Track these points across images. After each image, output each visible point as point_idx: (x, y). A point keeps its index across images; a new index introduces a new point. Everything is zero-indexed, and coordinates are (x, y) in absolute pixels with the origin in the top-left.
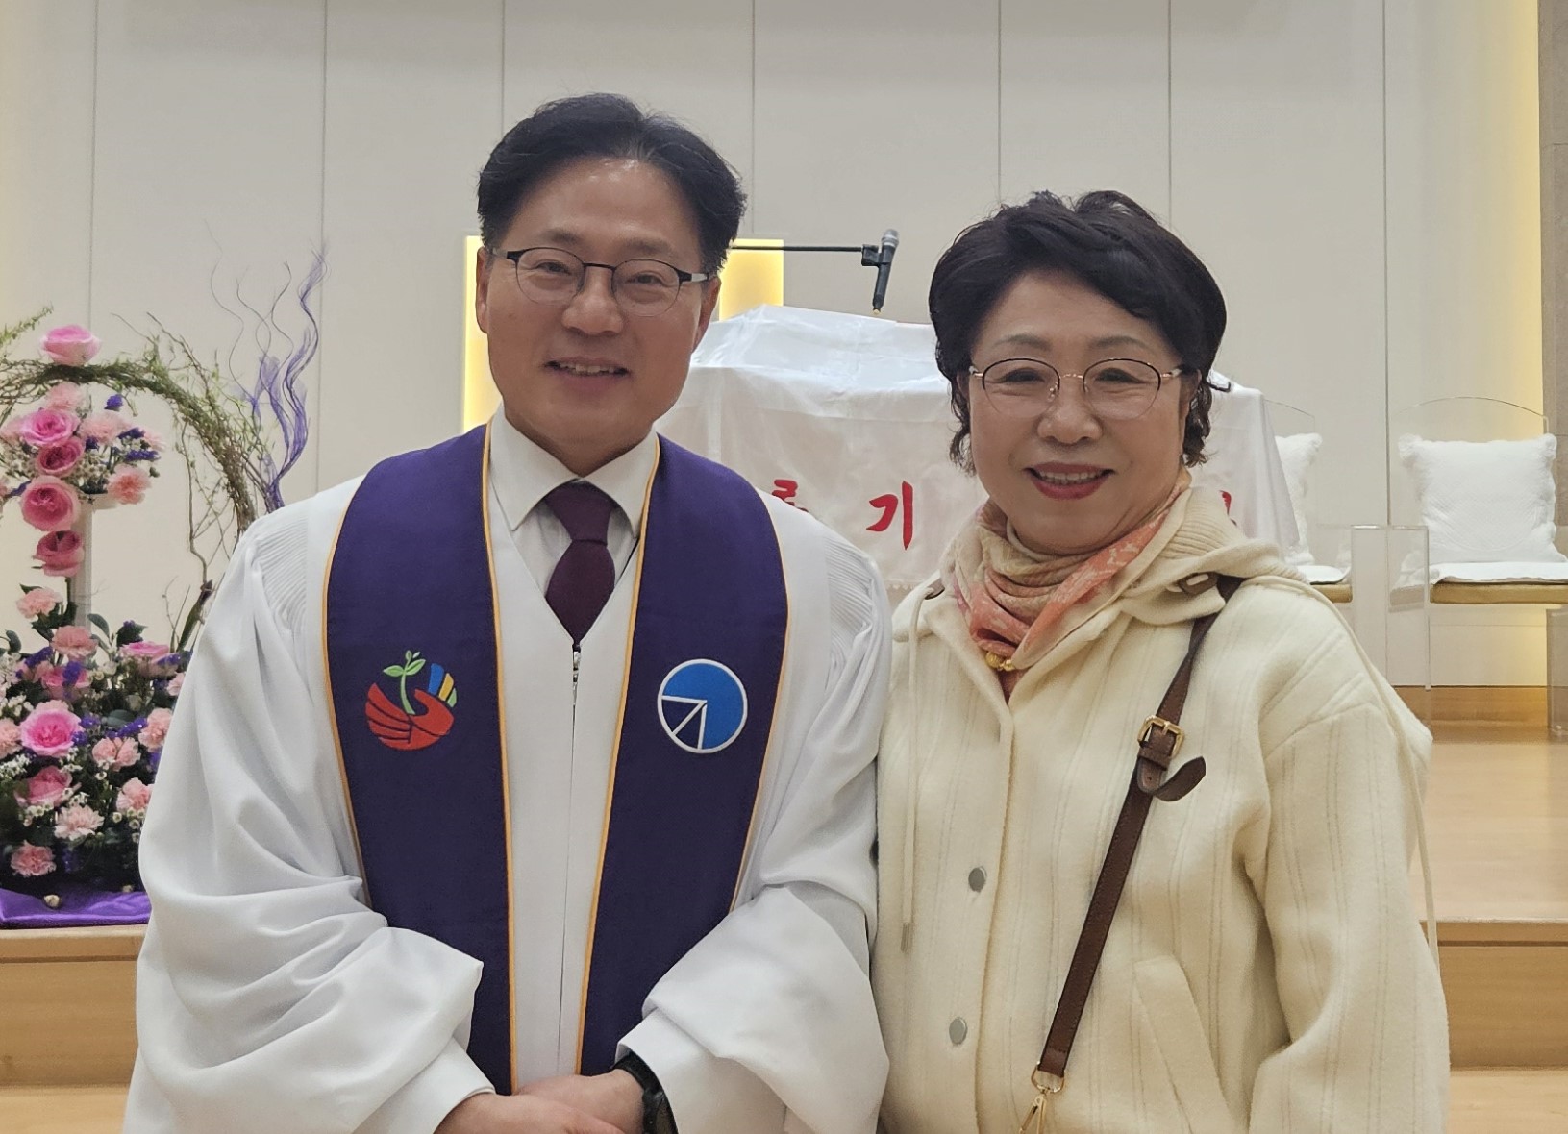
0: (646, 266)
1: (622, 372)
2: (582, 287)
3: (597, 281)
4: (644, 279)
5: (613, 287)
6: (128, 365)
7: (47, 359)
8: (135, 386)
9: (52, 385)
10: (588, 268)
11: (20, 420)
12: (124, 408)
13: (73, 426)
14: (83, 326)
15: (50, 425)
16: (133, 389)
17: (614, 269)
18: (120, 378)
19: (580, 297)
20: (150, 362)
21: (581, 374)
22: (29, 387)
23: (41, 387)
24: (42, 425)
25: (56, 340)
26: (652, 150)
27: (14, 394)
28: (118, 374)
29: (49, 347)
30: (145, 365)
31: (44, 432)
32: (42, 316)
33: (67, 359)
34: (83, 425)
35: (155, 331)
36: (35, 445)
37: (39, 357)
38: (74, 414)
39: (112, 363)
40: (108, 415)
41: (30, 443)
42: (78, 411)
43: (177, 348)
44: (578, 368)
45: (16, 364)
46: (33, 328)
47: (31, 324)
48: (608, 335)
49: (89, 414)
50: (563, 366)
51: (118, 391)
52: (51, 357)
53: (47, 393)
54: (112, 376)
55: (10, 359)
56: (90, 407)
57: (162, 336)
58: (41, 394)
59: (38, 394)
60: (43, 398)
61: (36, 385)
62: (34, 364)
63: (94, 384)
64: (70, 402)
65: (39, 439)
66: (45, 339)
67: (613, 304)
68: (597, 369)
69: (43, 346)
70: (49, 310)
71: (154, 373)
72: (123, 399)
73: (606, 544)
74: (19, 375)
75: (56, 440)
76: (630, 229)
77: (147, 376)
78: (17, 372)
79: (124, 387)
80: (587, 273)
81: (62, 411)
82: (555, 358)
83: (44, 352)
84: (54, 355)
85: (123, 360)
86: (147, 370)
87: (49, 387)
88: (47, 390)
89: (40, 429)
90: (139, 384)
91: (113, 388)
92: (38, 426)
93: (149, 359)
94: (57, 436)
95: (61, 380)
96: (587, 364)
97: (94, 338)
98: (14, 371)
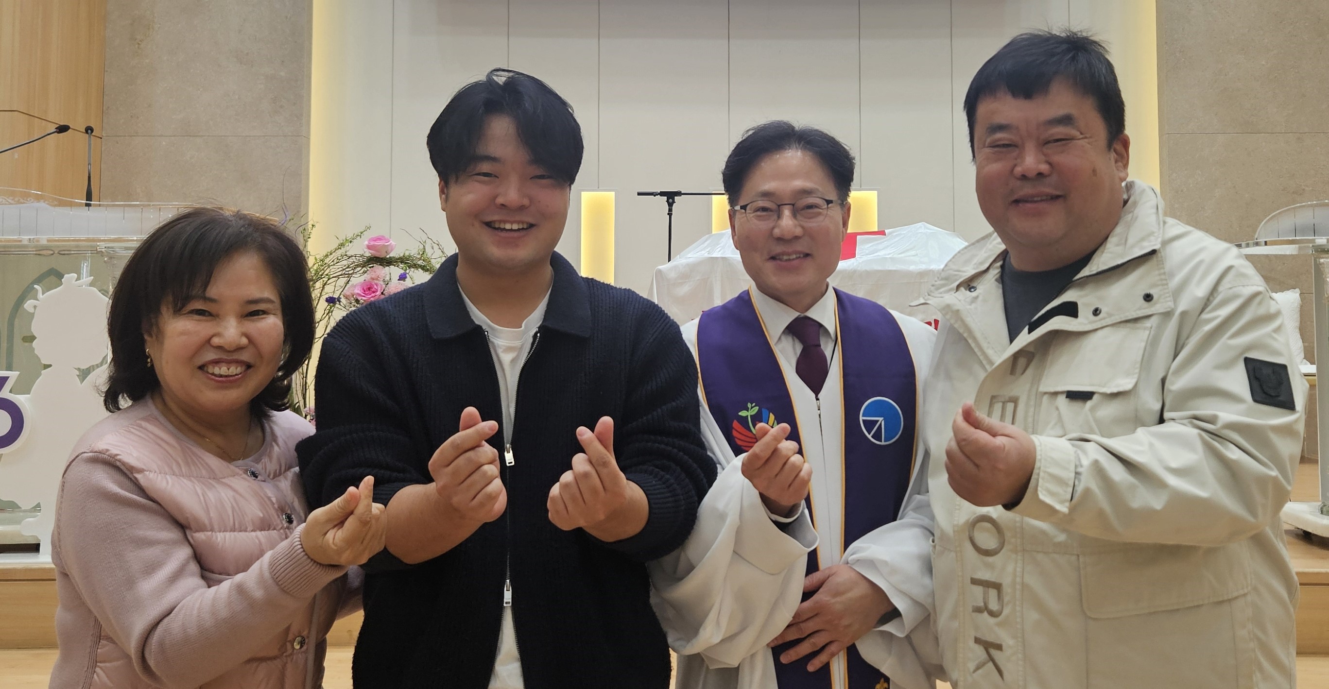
0: (811, 200)
1: (807, 255)
2: (779, 216)
3: (787, 212)
4: (810, 207)
5: (795, 214)
6: (410, 256)
7: (368, 254)
8: (413, 268)
9: (370, 267)
10: (781, 206)
11: (354, 286)
12: (408, 279)
13: (381, 289)
14: (387, 236)
15: (369, 289)
16: (412, 269)
17: (793, 205)
18: (406, 263)
19: (780, 222)
20: (421, 255)
21: (786, 260)
22: (359, 269)
23: (365, 269)
24: (365, 288)
25: (372, 243)
26: (802, 143)
27: (350, 272)
28: (402, 260)
29: (369, 247)
30: (419, 257)
31: (367, 293)
32: (365, 231)
33: (379, 253)
34: (387, 289)
35: (424, 238)
36: (362, 300)
37: (363, 253)
38: (382, 283)
39: (402, 255)
40: (399, 283)
41: (359, 298)
42: (384, 280)
43: (436, 247)
44: (785, 257)
45: (352, 256)
46: (361, 237)
47: (359, 236)
48: (797, 238)
49: (390, 283)
50: (778, 258)
51: (405, 270)
52: (369, 252)
53: (368, 272)
54: (402, 262)
55: (349, 254)
56: (390, 279)
57: (429, 241)
58: (365, 272)
59: (363, 272)
60: (366, 274)
61: (363, 267)
62: (362, 256)
63: (392, 267)
64: (380, 277)
65: (364, 296)
66: (366, 243)
67: (796, 222)
68: (794, 256)
69: (366, 247)
70: (369, 228)
71: (423, 260)
72: (407, 275)
73: (820, 346)
74: (354, 262)
75: (372, 297)
76: (799, 184)
77: (420, 262)
78: (352, 261)
79: (408, 268)
80: (780, 209)
81: (376, 282)
82: (773, 254)
83: (366, 250)
84: (371, 251)
85: (407, 254)
86: (420, 259)
87: (369, 269)
88: (368, 270)
89: (364, 291)
90: (416, 266)
91: (402, 269)
92: (363, 289)
93: (421, 253)
94: (373, 295)
95: (375, 265)
96: (789, 254)
97: (392, 242)
98: (351, 260)
